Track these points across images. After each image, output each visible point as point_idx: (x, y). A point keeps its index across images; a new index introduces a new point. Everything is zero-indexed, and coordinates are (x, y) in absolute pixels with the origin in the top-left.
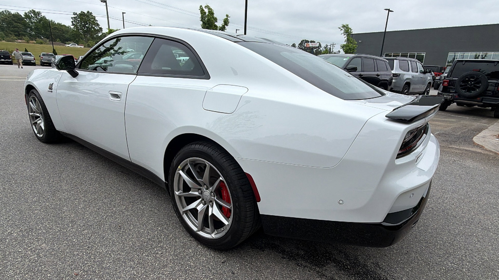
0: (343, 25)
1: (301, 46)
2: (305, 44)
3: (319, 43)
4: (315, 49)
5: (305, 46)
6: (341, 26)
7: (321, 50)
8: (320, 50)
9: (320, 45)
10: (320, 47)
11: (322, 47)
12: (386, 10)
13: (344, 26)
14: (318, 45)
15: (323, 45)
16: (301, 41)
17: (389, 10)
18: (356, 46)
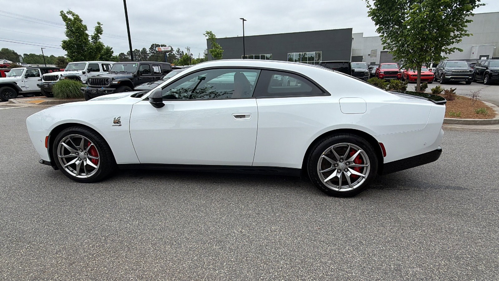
0: (207, 31)
1: (152, 51)
2: (156, 48)
3: (170, 47)
4: (167, 52)
5: (157, 50)
6: (205, 33)
7: (174, 54)
8: (172, 54)
9: (172, 49)
10: (173, 51)
11: (174, 51)
12: (241, 19)
13: (208, 33)
14: (170, 49)
15: (175, 49)
16: (152, 45)
17: (244, 20)
18: (222, 51)
